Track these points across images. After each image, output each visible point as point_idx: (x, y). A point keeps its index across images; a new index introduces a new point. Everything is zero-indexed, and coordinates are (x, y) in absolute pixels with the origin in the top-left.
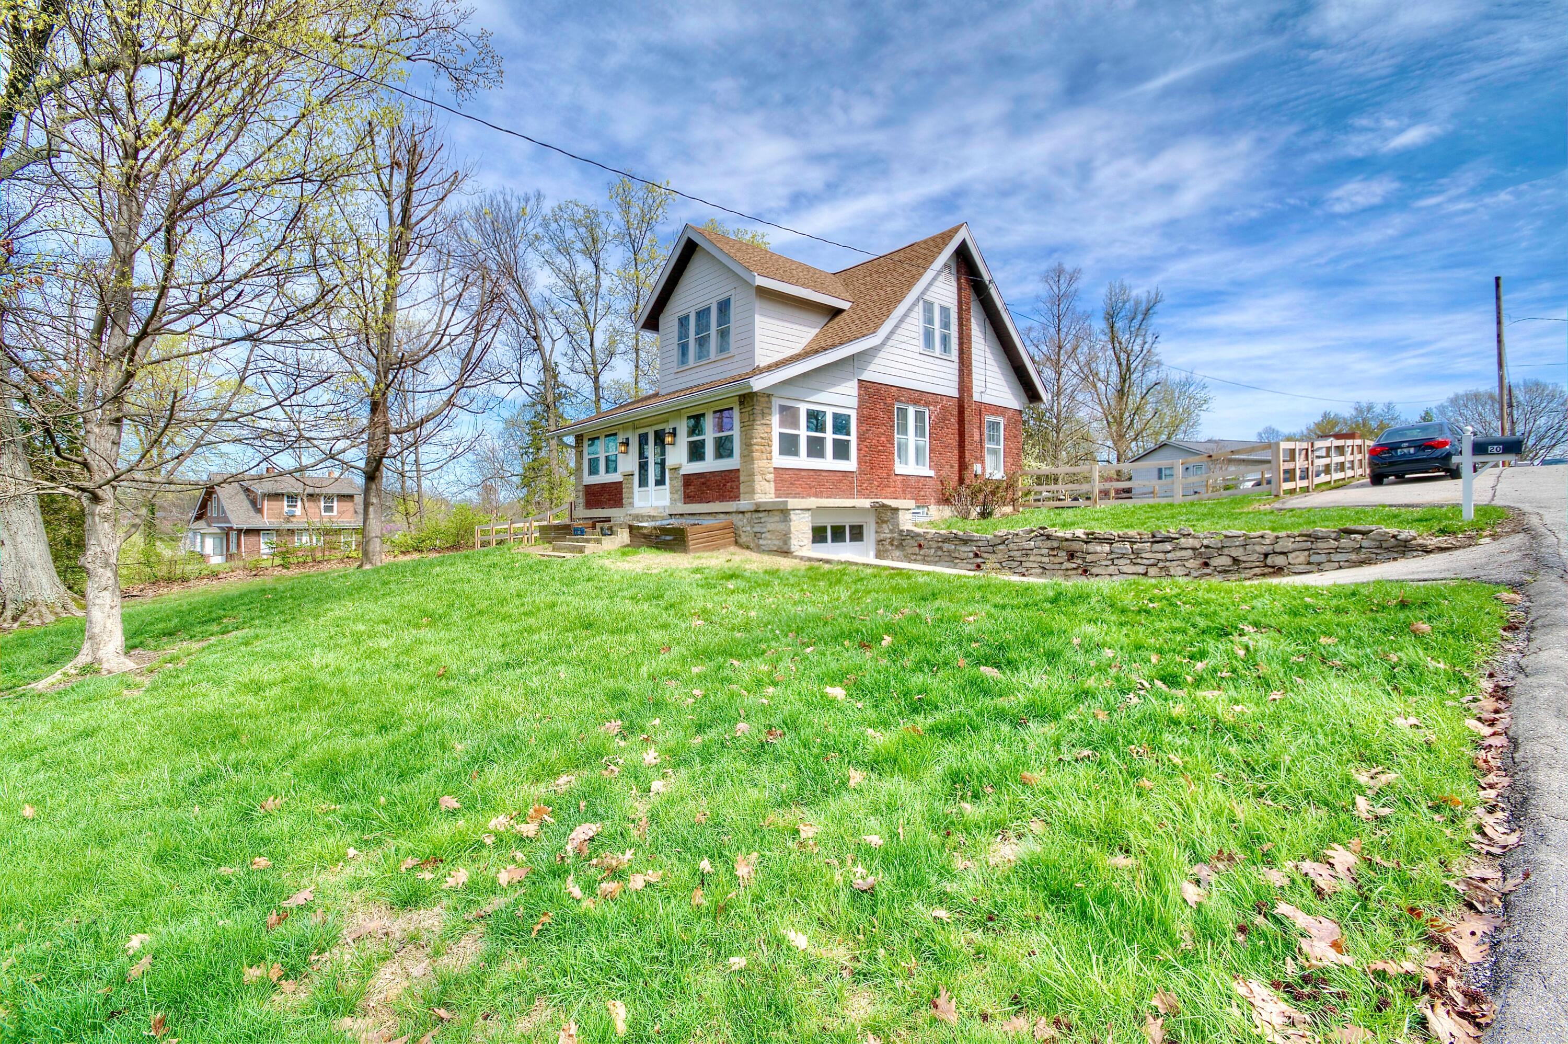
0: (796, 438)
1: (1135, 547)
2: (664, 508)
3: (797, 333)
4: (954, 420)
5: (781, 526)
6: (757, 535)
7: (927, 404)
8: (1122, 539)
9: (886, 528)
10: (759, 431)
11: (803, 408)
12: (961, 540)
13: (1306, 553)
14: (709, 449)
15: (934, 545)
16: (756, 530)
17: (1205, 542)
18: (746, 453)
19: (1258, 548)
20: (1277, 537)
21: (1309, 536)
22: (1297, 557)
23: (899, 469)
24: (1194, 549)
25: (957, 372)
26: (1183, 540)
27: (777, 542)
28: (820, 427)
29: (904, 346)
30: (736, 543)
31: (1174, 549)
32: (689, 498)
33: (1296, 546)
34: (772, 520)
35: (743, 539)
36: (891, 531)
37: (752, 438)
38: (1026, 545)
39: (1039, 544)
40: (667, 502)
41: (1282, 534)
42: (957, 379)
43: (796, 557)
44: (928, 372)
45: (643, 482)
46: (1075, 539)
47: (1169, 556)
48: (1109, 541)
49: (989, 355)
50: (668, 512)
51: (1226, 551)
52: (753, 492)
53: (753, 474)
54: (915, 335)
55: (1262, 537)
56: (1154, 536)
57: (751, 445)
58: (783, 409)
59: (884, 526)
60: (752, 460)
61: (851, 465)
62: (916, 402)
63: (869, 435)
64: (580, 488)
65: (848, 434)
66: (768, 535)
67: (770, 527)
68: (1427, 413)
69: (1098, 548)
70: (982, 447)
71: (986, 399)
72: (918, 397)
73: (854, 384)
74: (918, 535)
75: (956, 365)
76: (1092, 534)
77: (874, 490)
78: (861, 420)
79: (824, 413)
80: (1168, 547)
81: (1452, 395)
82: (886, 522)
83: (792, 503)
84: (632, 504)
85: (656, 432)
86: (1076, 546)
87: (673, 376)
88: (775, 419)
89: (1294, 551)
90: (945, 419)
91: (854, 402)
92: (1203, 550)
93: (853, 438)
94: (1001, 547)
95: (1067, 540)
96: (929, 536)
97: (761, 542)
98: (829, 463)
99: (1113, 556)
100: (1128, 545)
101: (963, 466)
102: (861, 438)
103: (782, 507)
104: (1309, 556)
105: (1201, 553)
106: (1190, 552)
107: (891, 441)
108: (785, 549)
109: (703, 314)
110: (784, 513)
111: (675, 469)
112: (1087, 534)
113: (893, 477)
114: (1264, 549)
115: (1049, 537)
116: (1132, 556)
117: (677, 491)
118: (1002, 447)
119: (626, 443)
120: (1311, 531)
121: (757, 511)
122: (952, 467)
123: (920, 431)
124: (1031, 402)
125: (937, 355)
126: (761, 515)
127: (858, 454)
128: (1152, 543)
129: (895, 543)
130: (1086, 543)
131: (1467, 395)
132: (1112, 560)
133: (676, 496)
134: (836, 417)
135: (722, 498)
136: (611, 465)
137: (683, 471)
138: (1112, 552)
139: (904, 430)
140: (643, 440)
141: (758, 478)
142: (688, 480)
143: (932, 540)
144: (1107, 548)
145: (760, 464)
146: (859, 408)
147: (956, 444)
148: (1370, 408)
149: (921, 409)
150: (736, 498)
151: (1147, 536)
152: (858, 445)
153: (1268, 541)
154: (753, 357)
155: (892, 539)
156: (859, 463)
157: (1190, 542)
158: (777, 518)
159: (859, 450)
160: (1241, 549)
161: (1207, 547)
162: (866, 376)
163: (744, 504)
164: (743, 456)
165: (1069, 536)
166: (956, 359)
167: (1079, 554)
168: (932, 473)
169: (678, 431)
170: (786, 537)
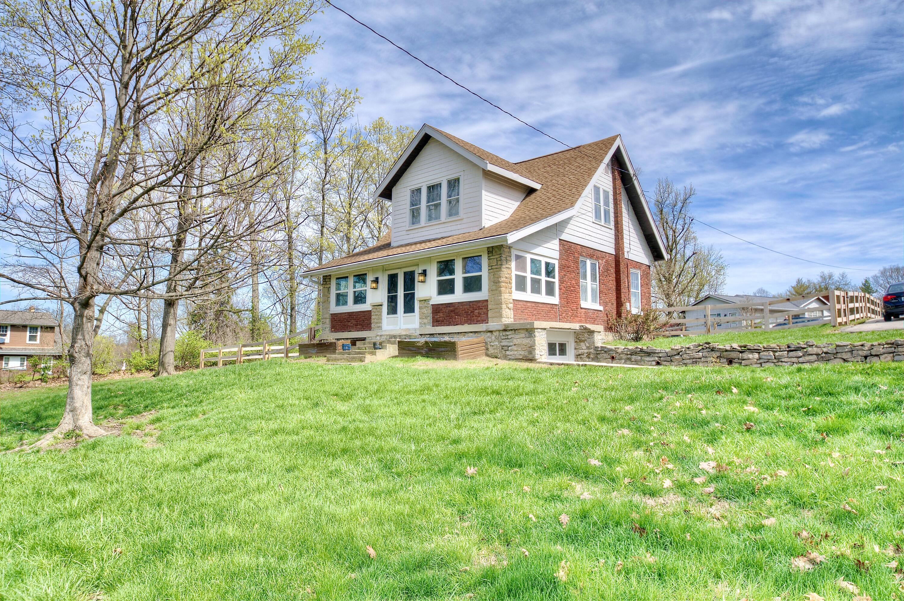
0: (524, 278)
1: (777, 354)
2: (415, 329)
3: (506, 204)
4: (613, 271)
5: (526, 341)
6: (505, 348)
7: (597, 258)
8: (767, 349)
9: (583, 345)
10: (504, 272)
11: (529, 257)
12: (645, 352)
13: (892, 355)
14: (459, 285)
15: (624, 356)
16: (503, 344)
17: (825, 350)
18: (494, 288)
19: (860, 353)
20: (872, 345)
21: (893, 344)
22: (886, 357)
23: (584, 304)
24: (817, 355)
25: (613, 237)
26: (810, 349)
27: (523, 353)
28: (538, 273)
29: (583, 216)
30: (487, 355)
31: (804, 355)
32: (436, 322)
33: (884, 351)
34: (517, 336)
35: (491, 351)
36: (588, 348)
37: (500, 277)
38: (696, 355)
39: (705, 354)
40: (416, 325)
41: (875, 343)
42: (613, 241)
43: (539, 363)
44: (598, 236)
45: (393, 310)
46: (733, 350)
47: (801, 360)
48: (758, 351)
49: (631, 226)
50: (418, 333)
51: (839, 355)
52: (500, 316)
53: (501, 304)
54: (590, 209)
55: (862, 345)
56: (789, 347)
57: (499, 282)
58: (518, 257)
59: (582, 344)
60: (500, 292)
61: (555, 300)
62: (591, 257)
63: (566, 279)
64: (328, 316)
65: (554, 278)
66: (515, 348)
67: (516, 341)
68: (866, 281)
69: (750, 356)
70: (629, 291)
71: (631, 257)
72: (593, 254)
73: (557, 242)
74: (611, 350)
75: (613, 232)
76: (745, 347)
77: (569, 319)
78: (562, 267)
79: (540, 261)
80: (800, 354)
81: (882, 269)
82: (584, 341)
83: (537, 324)
84: (380, 327)
85: (405, 273)
86: (733, 355)
87: (404, 233)
88: (513, 264)
89: (884, 353)
90: (608, 270)
91: (557, 255)
92: (824, 355)
93: (556, 280)
94: (677, 357)
95: (726, 351)
96: (619, 351)
97: (508, 353)
98: (543, 298)
99: (761, 361)
100: (771, 353)
101: (619, 304)
102: (561, 281)
103: (528, 327)
104: (894, 356)
105: (822, 357)
106: (815, 357)
107: (578, 284)
108: (530, 357)
109: (433, 189)
110: (530, 331)
111: (425, 301)
112: (741, 347)
113: (579, 310)
114: (865, 353)
115: (713, 350)
116: (775, 361)
117: (426, 317)
118: (640, 291)
119: (376, 281)
120: (893, 341)
121: (505, 330)
122: (612, 304)
123: (594, 279)
124: (655, 260)
125: (603, 224)
126: (508, 333)
127: (560, 292)
128: (788, 351)
129: (592, 356)
130: (741, 352)
131: (891, 269)
132: (761, 363)
133: (425, 321)
134: (547, 264)
135: (470, 321)
136: (359, 298)
137: (432, 302)
138: (760, 359)
139: (585, 278)
140: (392, 281)
141: (504, 306)
142: (437, 309)
143: (622, 353)
144: (756, 356)
145: (505, 296)
146: (561, 259)
147: (614, 288)
148: (830, 277)
149: (594, 262)
150: (485, 320)
151: (784, 347)
152: (560, 285)
153: (866, 348)
154: (480, 221)
155: (589, 354)
156: (560, 299)
157: (815, 350)
158: (523, 335)
159: (560, 289)
160: (849, 354)
161: (826, 353)
162: (564, 237)
163: (492, 325)
164: (490, 290)
165: (728, 348)
166: (613, 227)
167: (736, 360)
168: (601, 308)
169: (428, 273)
170: (531, 349)
